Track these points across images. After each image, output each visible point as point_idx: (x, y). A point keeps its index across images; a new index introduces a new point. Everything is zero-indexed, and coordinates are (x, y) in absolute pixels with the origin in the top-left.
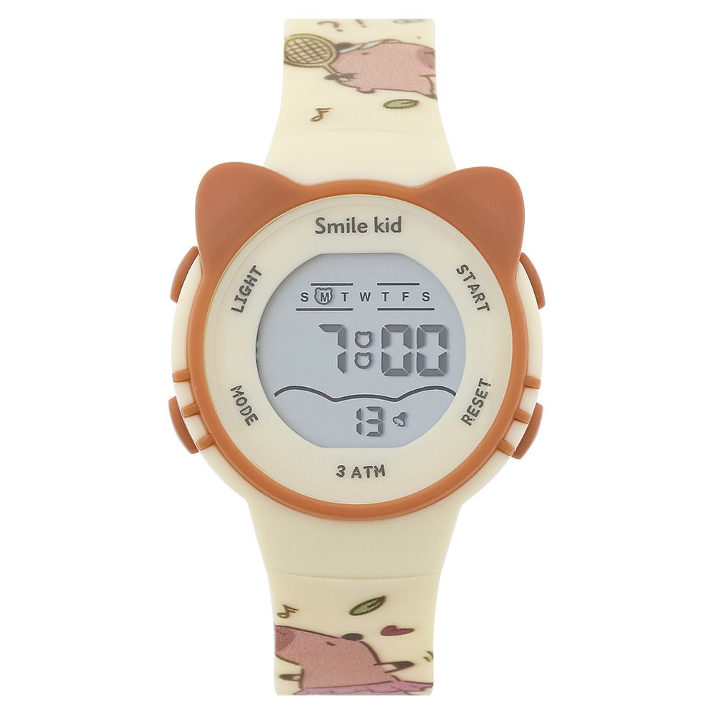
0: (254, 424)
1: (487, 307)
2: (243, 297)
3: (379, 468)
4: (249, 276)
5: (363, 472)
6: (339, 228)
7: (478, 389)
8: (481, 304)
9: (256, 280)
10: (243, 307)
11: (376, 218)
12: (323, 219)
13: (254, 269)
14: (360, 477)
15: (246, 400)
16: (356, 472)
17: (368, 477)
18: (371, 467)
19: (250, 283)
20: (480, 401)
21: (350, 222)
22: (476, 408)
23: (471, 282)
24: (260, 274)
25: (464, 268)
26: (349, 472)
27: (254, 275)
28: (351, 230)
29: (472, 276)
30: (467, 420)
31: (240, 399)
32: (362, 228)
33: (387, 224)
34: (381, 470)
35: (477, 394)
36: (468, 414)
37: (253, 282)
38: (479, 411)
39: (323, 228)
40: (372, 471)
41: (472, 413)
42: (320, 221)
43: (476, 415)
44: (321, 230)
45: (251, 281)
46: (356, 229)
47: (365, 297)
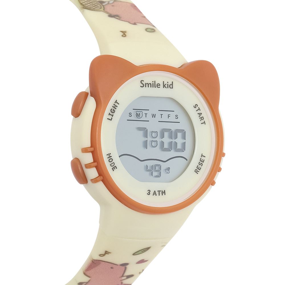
0: (115, 170)
1: (204, 123)
2: (112, 114)
3: (163, 191)
4: (114, 105)
5: (157, 193)
6: (150, 85)
7: (201, 158)
8: (203, 121)
9: (117, 107)
10: (112, 118)
11: (164, 82)
12: (143, 81)
13: (116, 102)
14: (156, 195)
15: (112, 160)
16: (155, 193)
17: (159, 195)
18: (160, 191)
19: (114, 107)
20: (201, 163)
21: (154, 83)
22: (200, 166)
23: (199, 112)
24: (119, 104)
25: (196, 106)
26: (152, 193)
27: (116, 104)
28: (154, 86)
29: (199, 109)
30: (196, 172)
31: (110, 159)
32: (158, 86)
33: (168, 84)
34: (164, 193)
35: (200, 160)
36: (197, 169)
37: (116, 107)
38: (201, 168)
39: (143, 85)
40: (161, 192)
41: (198, 169)
42: (142, 82)
43: (200, 170)
44: (142, 85)
45: (115, 107)
46: (156, 86)
47: (154, 116)
